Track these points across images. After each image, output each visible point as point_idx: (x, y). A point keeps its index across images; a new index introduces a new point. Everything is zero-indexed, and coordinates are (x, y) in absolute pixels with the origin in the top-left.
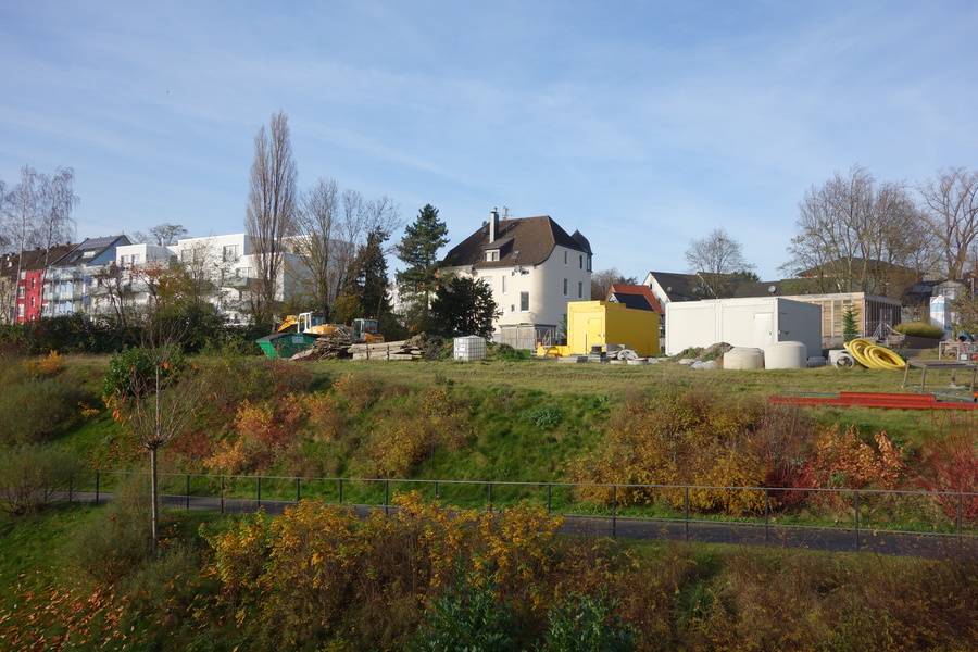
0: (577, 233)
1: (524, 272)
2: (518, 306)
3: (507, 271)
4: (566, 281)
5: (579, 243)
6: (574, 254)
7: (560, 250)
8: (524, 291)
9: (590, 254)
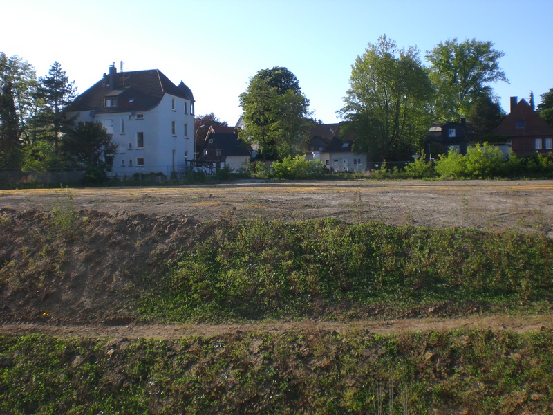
0: (182, 84)
1: (139, 116)
2: (135, 144)
3: (125, 116)
4: (173, 123)
5: (184, 92)
6: (179, 101)
7: (167, 98)
8: (140, 131)
9: (193, 101)
